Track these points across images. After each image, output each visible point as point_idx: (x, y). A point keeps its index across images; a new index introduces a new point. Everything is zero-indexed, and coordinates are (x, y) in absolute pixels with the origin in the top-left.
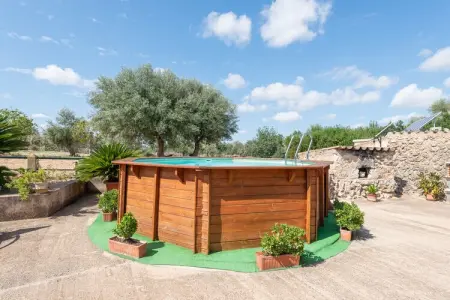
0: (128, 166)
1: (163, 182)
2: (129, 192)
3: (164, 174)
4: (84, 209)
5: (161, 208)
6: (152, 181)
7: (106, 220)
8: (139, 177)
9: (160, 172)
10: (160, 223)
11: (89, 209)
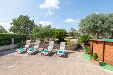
0: (93, 41)
1: (106, 46)
2: (94, 48)
3: (106, 43)
4: (80, 50)
5: (105, 53)
6: (102, 45)
7: (86, 54)
8: (97, 44)
9: (105, 43)
10: (105, 58)
11: (82, 50)
